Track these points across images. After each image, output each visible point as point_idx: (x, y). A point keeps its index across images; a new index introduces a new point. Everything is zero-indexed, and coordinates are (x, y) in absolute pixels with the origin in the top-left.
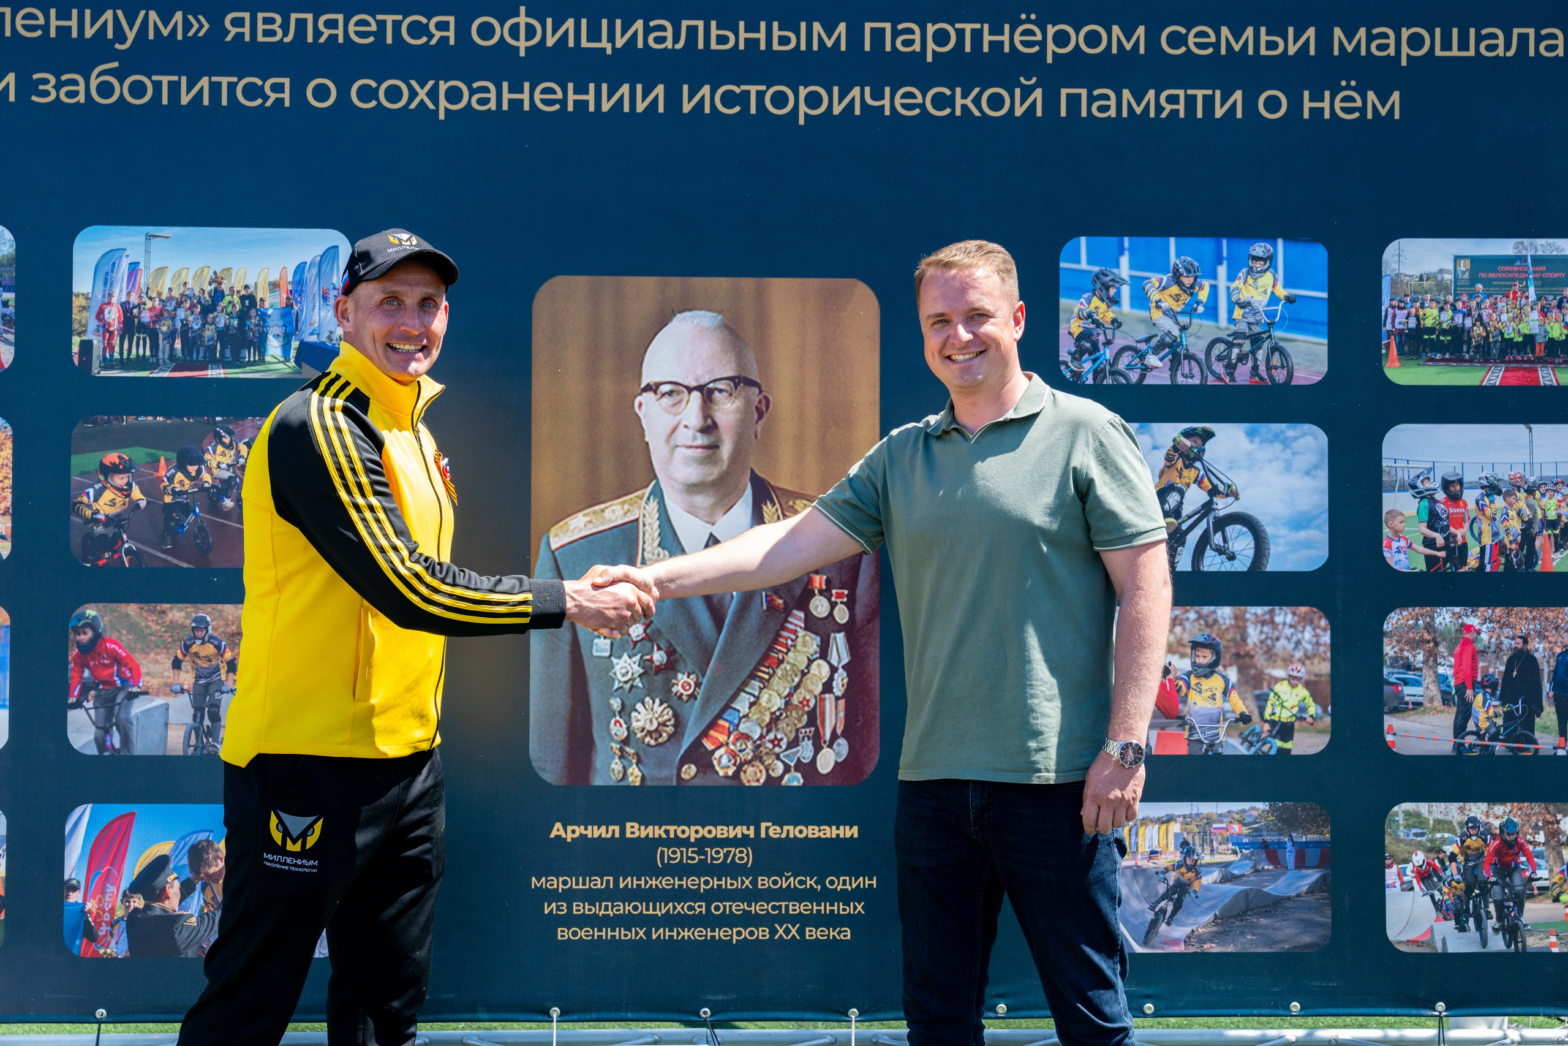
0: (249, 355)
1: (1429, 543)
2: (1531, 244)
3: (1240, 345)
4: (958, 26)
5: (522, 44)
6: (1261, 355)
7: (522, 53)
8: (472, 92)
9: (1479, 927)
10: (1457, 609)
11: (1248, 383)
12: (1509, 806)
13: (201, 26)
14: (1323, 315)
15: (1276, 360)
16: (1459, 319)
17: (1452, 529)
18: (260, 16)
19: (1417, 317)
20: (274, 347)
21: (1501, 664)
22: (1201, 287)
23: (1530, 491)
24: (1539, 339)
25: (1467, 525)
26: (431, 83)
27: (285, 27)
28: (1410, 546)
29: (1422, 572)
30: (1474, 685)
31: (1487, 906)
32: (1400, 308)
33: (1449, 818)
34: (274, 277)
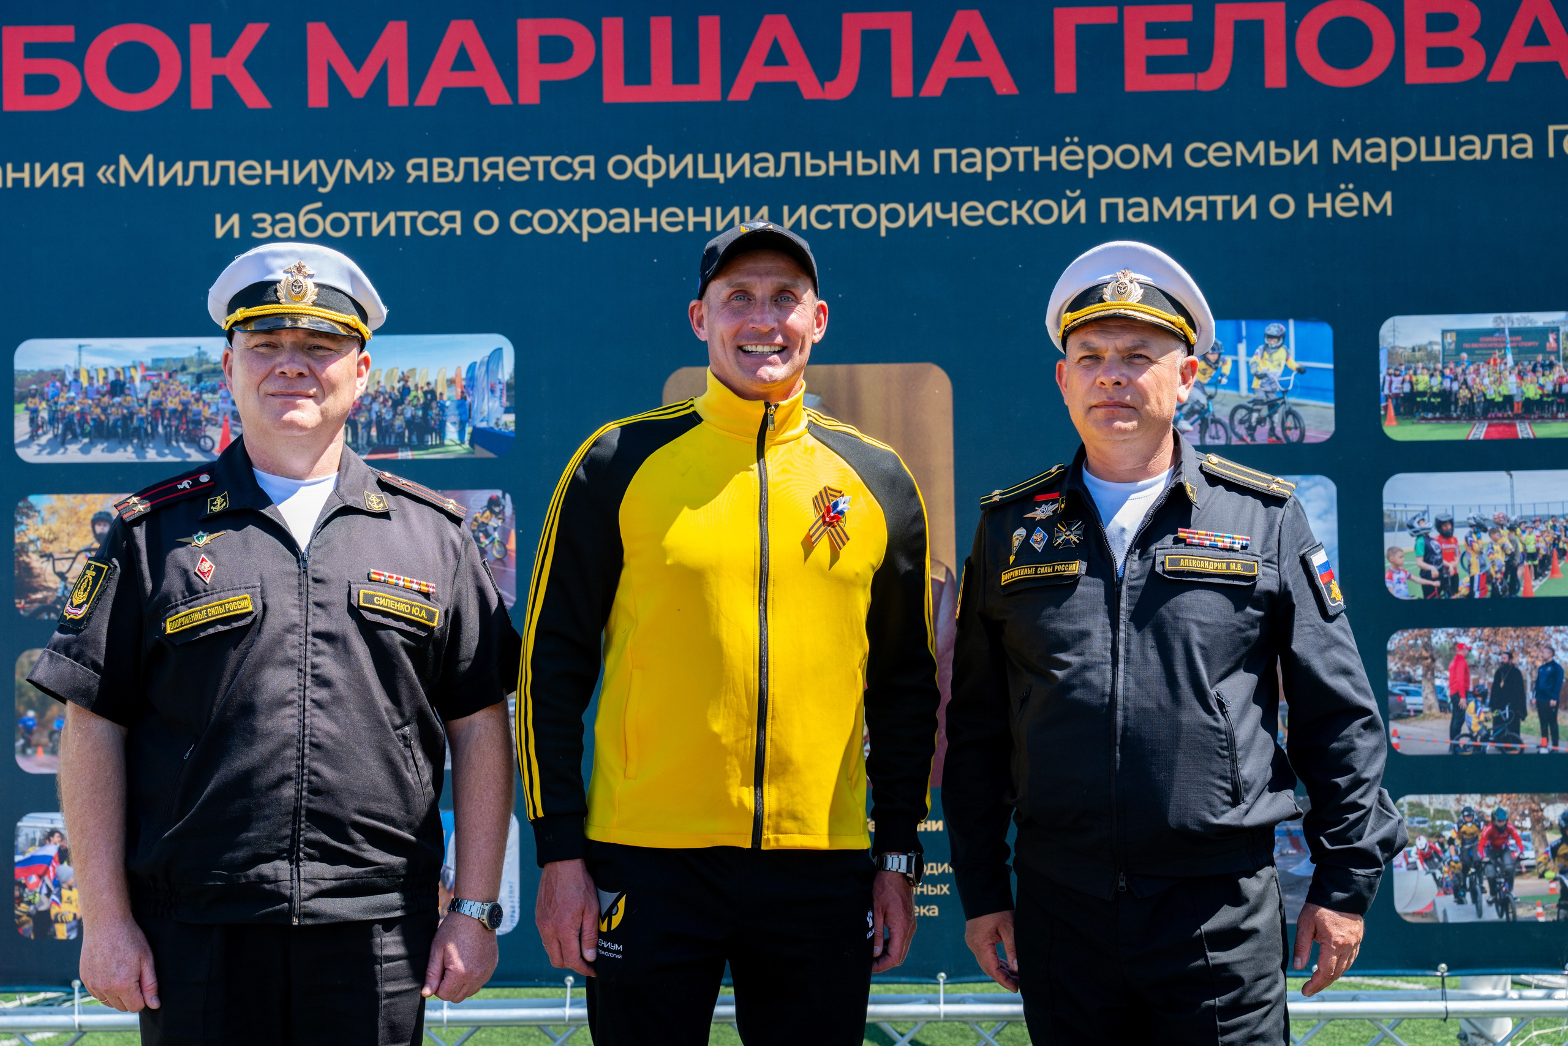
0: (432, 439)
1: (1425, 574)
2: (1508, 318)
3: (1259, 411)
4: (1013, 149)
5: (650, 177)
6: (1277, 418)
7: (650, 185)
8: (610, 218)
9: (1475, 900)
10: (1451, 630)
11: (1266, 442)
12: (1499, 797)
13: (388, 171)
14: (1329, 382)
15: (1290, 422)
16: (1447, 384)
17: (1445, 562)
18: (436, 161)
19: (1411, 382)
20: (451, 432)
21: (1490, 676)
22: (1224, 362)
23: (1512, 529)
24: (1517, 399)
25: (1457, 559)
26: (575, 212)
27: (456, 170)
28: (1409, 578)
29: (1419, 600)
30: (1467, 694)
31: (1481, 882)
32: (1396, 375)
33: (1447, 808)
34: (451, 375)
